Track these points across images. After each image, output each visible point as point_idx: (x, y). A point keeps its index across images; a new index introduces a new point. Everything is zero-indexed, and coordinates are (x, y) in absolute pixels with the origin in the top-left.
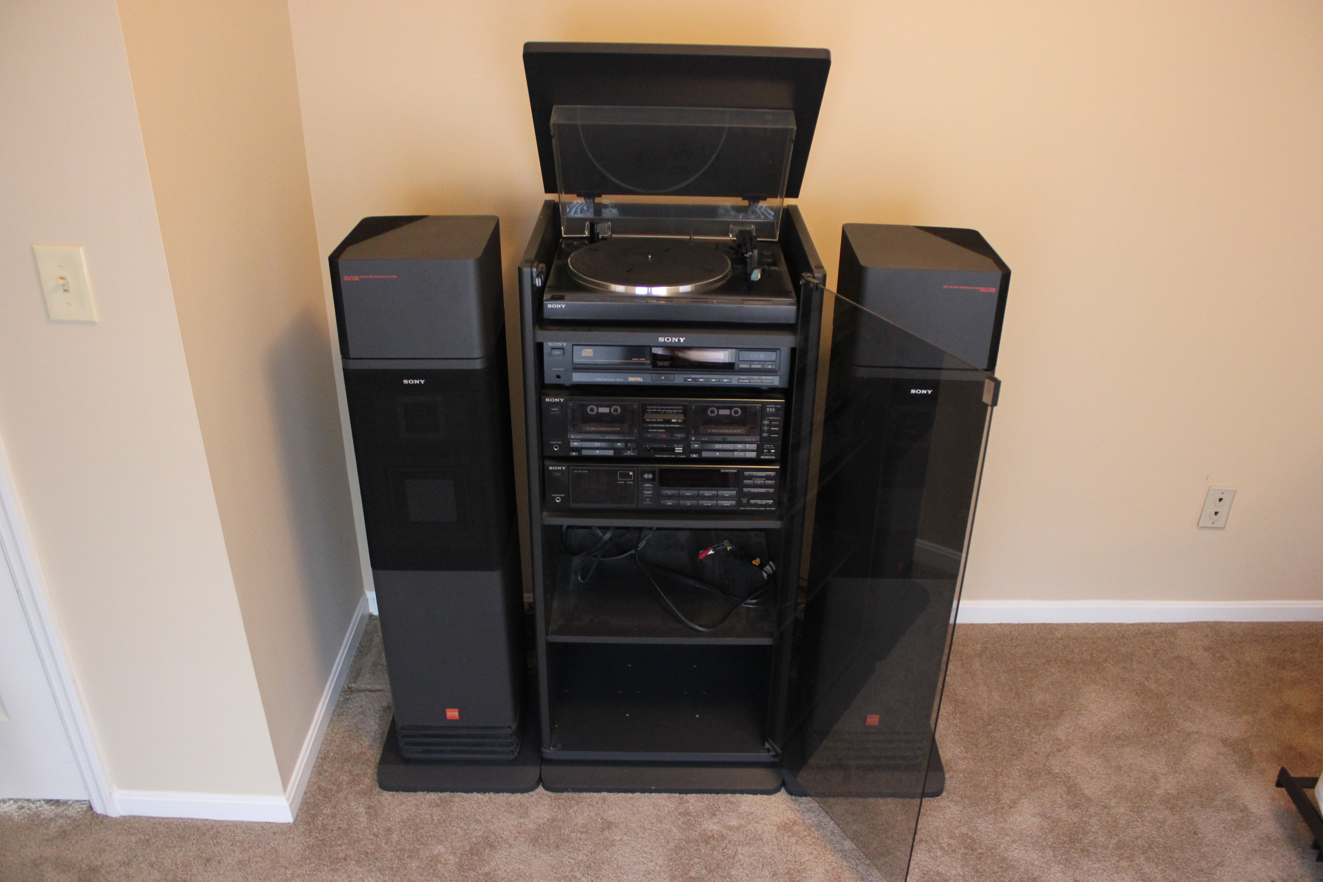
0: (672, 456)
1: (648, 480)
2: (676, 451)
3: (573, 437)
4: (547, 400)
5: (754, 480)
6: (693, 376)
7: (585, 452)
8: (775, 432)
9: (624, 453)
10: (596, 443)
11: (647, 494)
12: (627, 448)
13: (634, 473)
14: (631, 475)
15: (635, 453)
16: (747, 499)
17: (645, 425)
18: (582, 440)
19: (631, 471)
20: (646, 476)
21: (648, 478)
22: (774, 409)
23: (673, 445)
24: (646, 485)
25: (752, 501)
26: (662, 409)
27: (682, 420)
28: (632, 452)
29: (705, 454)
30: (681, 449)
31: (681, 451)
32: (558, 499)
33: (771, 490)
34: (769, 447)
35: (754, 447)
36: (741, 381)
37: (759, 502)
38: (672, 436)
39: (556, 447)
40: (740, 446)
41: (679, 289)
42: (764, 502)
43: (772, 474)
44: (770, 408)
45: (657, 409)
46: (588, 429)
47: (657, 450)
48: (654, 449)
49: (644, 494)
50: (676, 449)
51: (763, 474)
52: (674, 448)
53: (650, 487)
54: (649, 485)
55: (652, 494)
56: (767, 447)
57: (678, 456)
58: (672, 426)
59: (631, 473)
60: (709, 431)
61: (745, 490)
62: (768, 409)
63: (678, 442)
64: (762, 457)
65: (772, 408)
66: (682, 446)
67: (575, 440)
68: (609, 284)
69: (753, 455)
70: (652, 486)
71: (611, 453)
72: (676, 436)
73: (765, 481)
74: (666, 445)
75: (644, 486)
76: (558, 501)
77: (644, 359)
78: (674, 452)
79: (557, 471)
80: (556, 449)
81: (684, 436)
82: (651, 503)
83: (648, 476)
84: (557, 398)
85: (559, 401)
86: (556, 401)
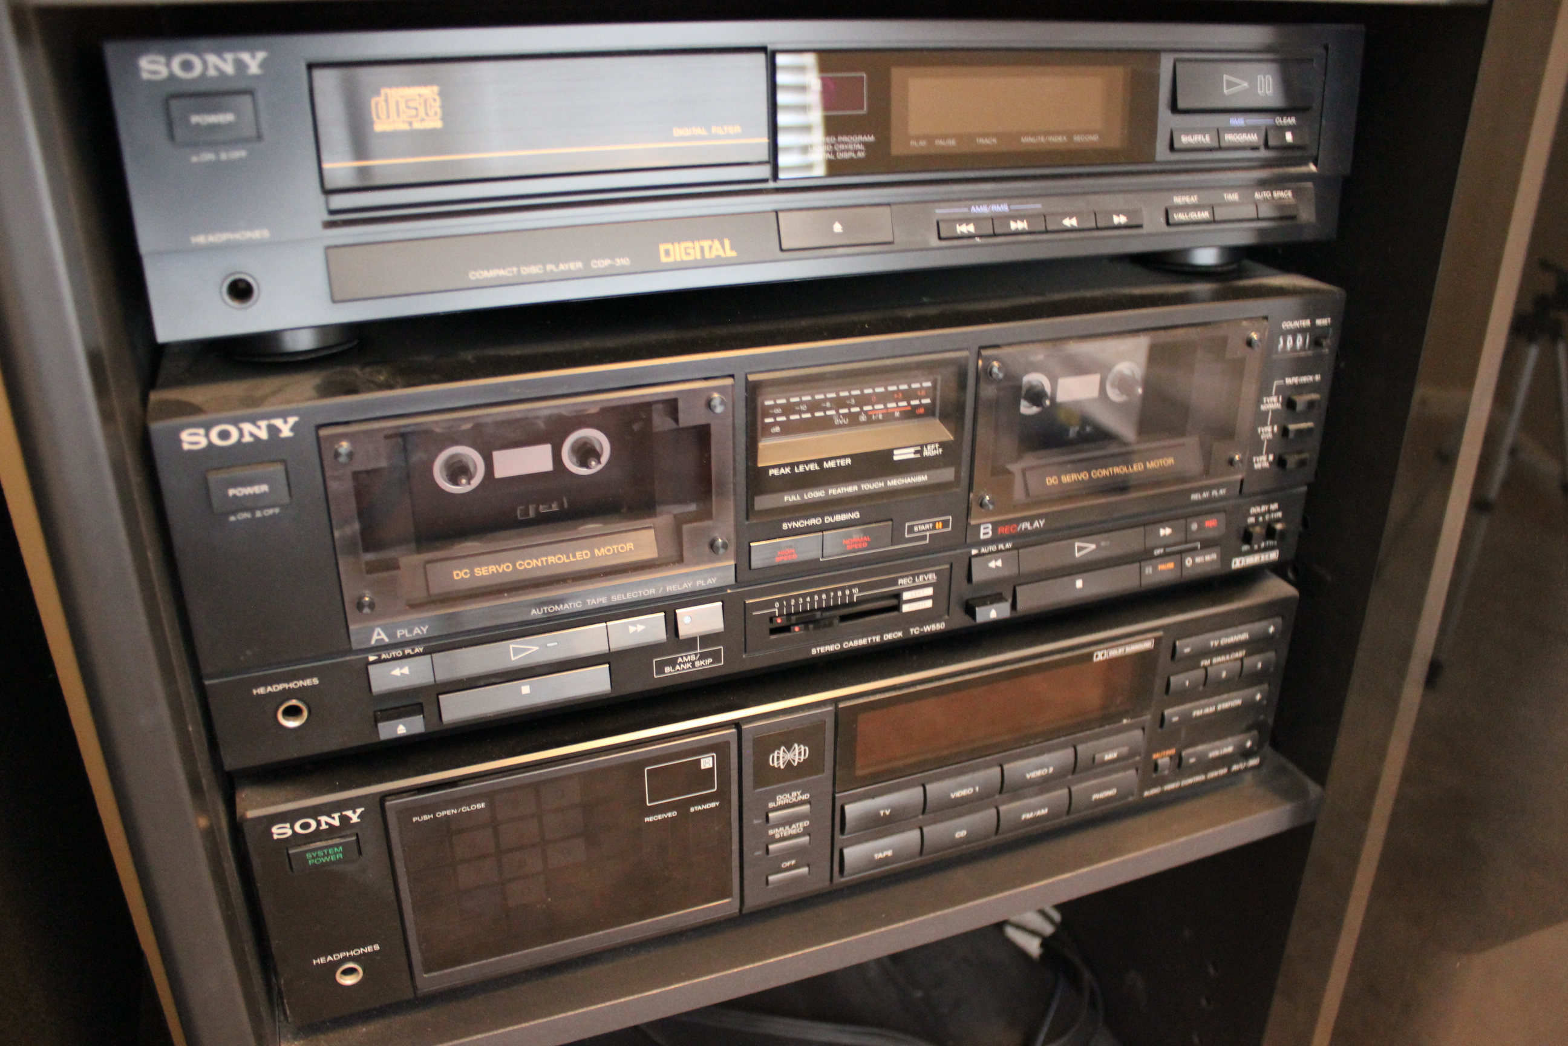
0: (888, 637)
1: (791, 771)
2: (906, 608)
3: (379, 635)
4: (193, 439)
5: (1207, 667)
6: (982, 209)
7: (455, 708)
9: (660, 670)
10: (512, 645)
11: (783, 839)
13: (721, 760)
14: (710, 771)
15: (715, 656)
16: (1172, 751)
17: (760, 502)
18: (433, 646)
19: (704, 749)
20: (780, 758)
21: (789, 764)
22: (1300, 339)
23: (894, 582)
24: (781, 799)
25: (1191, 754)
26: (839, 403)
27: (942, 445)
28: (703, 657)
29: (1029, 597)
30: (929, 591)
31: (928, 604)
32: (350, 972)
33: (1259, 692)
34: (1263, 514)
35: (1216, 523)
36: (1181, 216)
37: (1214, 749)
38: (896, 536)
39: (292, 711)
40: (1164, 532)
42: (1227, 746)
43: (1272, 626)
44: (1287, 333)
45: (814, 406)
46: (460, 574)
47: (819, 622)
48: (807, 616)
49: (773, 839)
50: (906, 596)
51: (1244, 632)
52: (897, 596)
53: (801, 803)
54: (796, 796)
55: (806, 832)
56: (1256, 516)
57: (915, 631)
58: (894, 482)
59: (707, 762)
60: (1051, 480)
61: (1173, 714)
62: (1281, 341)
63: (919, 560)
64: (1237, 563)
65: (1297, 331)
66: (932, 577)
67: (399, 649)
69: (1208, 560)
70: (806, 797)
71: (597, 681)
72: (911, 529)
73: (1242, 659)
74: (862, 588)
75: (771, 805)
76: (349, 981)
77: (737, 129)
78: (895, 614)
79: (318, 835)
80: (292, 724)
81: (945, 524)
82: (805, 870)
83: (789, 756)
84: (253, 420)
85: (263, 435)
86: (247, 439)
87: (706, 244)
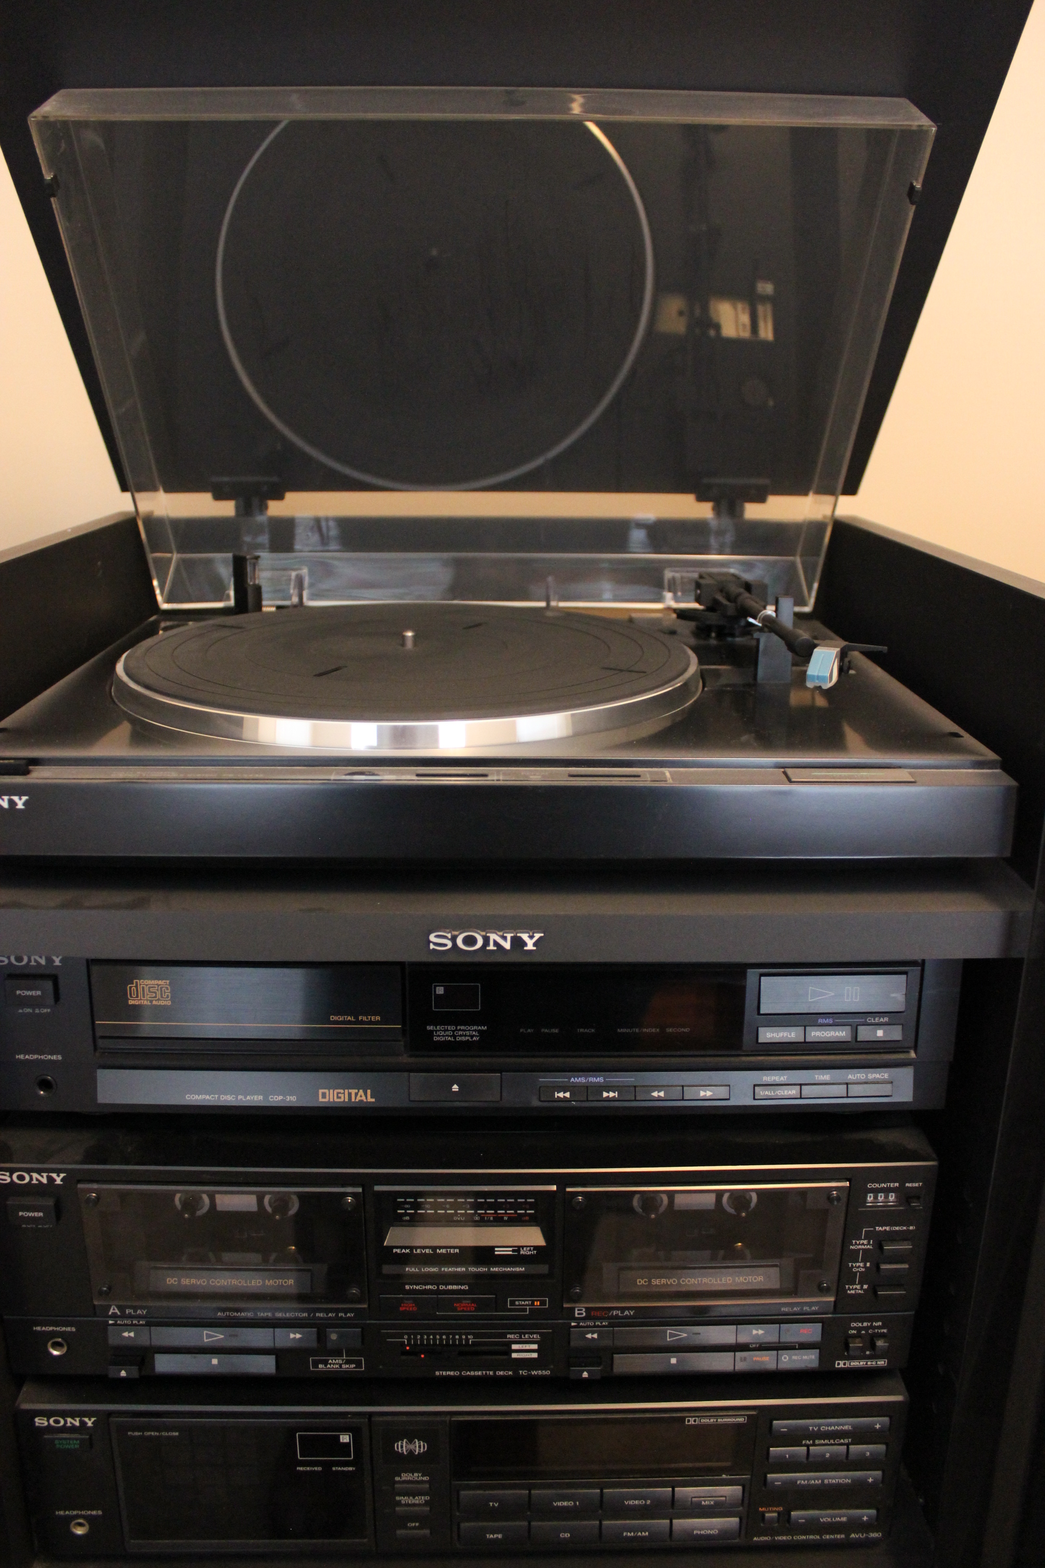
0: (500, 1373)
1: (411, 1462)
2: (514, 1355)
3: (115, 1308)
5: (808, 1446)
6: (579, 1080)
7: (164, 1364)
8: (894, 1281)
9: (315, 1366)
10: (206, 1332)
11: (408, 1505)
12: (325, 1350)
13: (356, 1439)
14: (348, 1444)
15: (358, 1364)
16: (781, 1508)
17: (387, 1269)
18: (152, 1322)
19: (345, 1429)
20: (403, 1446)
21: (411, 1452)
22: (892, 1197)
23: (504, 1335)
24: (406, 1477)
25: (800, 1514)
26: (458, 1204)
27: (537, 1247)
28: (348, 1362)
29: (627, 1364)
30: (535, 1347)
31: (535, 1355)
32: (81, 1525)
33: (872, 1476)
34: (866, 1329)
35: (811, 1332)
36: (767, 1093)
37: (826, 1516)
38: (500, 1303)
39: (56, 1345)
40: (757, 1333)
41: (513, 728)
42: (841, 1516)
43: (879, 1423)
44: (876, 1191)
45: (435, 1208)
46: (171, 1281)
47: (440, 1354)
48: (432, 1351)
49: (399, 1503)
50: (514, 1347)
51: (846, 1424)
52: (508, 1345)
53: (422, 1482)
54: (418, 1476)
55: (427, 1503)
56: (859, 1329)
57: (523, 1372)
58: (495, 1270)
59: (345, 1438)
60: (641, 1282)
61: (777, 1478)
62: (870, 1198)
63: (523, 1325)
64: (841, 1364)
65: (887, 1191)
66: (536, 1337)
67: (128, 1321)
68: (247, 716)
69: (808, 1359)
70: (425, 1478)
71: (266, 1365)
72: (513, 1303)
73: (848, 1445)
74: (476, 1336)
75: (397, 1479)
76: (80, 1531)
77: (378, 1018)
78: (505, 1357)
79: (64, 1429)
80: (55, 1353)
81: (543, 1303)
82: (427, 1532)
83: (411, 1447)
84: (39, 1171)
85: (45, 1181)
86: (35, 1182)
87: (353, 1092)
